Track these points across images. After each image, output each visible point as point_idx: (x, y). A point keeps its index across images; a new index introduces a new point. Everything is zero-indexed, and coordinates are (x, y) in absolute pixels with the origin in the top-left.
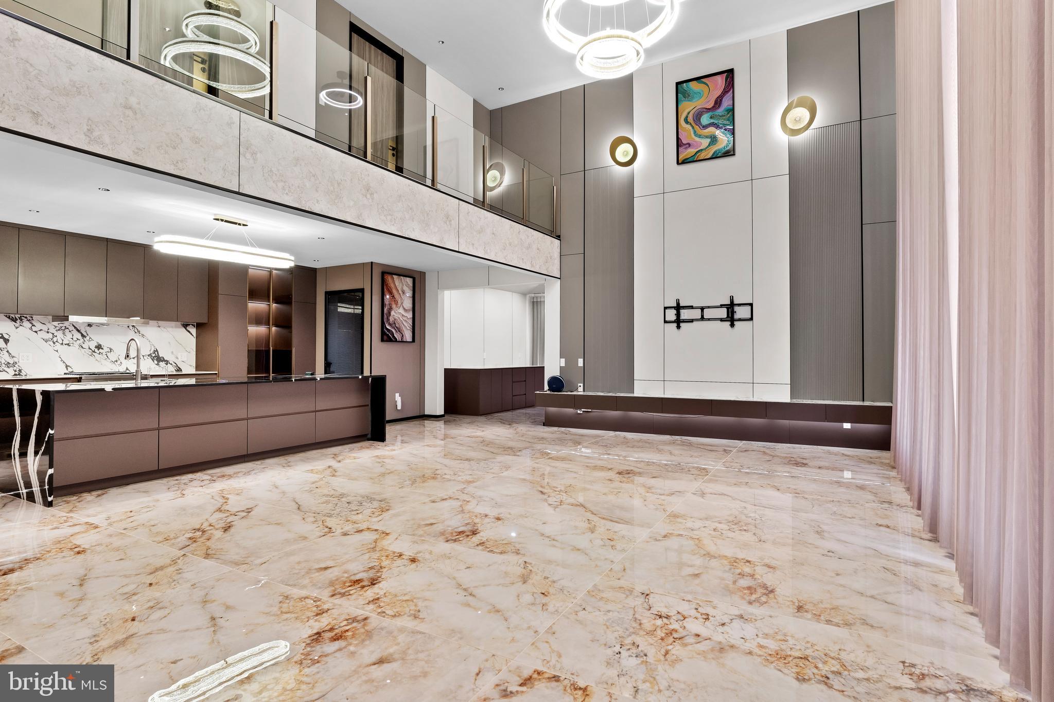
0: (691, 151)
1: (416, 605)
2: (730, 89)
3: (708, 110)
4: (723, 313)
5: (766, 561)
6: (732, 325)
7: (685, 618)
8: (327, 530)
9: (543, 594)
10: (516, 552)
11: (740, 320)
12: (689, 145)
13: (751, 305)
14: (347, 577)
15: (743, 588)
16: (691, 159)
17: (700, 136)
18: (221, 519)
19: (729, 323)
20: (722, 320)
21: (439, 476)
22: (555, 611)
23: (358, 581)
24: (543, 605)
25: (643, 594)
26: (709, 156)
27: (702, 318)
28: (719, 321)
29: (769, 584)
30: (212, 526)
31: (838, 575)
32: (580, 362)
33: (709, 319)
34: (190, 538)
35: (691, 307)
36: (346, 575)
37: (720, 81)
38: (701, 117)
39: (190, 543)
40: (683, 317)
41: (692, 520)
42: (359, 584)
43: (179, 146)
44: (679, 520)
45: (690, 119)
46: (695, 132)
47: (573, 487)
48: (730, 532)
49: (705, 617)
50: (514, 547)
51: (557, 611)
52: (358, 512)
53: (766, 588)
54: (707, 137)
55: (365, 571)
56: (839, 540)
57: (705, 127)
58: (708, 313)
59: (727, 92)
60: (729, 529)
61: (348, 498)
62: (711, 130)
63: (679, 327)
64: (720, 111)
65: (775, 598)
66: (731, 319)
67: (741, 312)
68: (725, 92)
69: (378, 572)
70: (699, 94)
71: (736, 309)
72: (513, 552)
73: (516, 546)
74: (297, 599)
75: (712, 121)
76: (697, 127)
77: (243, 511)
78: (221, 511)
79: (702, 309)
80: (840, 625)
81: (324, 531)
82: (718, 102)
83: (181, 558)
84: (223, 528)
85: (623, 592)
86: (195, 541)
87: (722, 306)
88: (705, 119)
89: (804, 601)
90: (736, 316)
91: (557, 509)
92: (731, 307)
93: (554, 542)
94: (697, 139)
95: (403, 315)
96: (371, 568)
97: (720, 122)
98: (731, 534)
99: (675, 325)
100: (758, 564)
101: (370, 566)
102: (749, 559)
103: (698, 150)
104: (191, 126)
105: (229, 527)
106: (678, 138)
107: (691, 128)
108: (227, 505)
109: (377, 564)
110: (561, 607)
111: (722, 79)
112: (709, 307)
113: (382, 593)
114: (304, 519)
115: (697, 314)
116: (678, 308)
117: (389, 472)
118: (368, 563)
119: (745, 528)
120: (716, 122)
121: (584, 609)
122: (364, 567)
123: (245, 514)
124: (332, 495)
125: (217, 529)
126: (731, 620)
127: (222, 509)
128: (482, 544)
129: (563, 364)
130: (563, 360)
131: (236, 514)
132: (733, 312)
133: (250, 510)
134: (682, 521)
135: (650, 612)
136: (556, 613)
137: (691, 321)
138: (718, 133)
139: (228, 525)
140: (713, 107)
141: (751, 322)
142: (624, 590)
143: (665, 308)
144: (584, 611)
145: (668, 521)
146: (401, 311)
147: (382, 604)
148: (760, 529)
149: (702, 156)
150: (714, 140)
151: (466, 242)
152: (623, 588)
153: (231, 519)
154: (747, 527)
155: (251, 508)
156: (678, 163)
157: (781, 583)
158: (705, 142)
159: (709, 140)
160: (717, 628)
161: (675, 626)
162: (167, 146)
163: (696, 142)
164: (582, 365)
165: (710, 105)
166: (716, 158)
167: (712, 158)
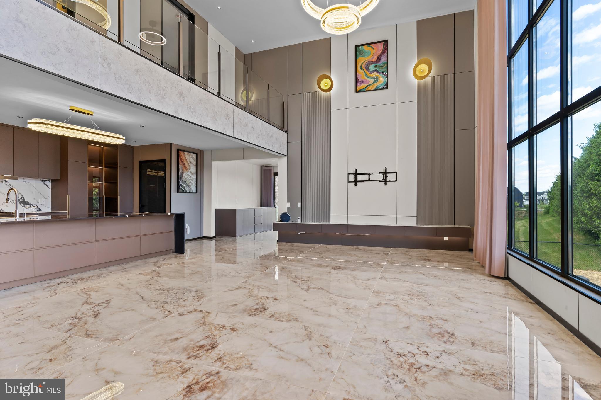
0: (364, 85)
1: (248, 360)
2: (386, 51)
3: (374, 62)
4: (381, 177)
5: (441, 316)
6: (386, 184)
7: (415, 355)
8: (167, 312)
9: (325, 346)
10: (296, 320)
11: (390, 181)
12: (363, 82)
13: (396, 173)
14: (194, 344)
15: (437, 334)
16: (364, 90)
17: (369, 77)
18: (90, 309)
19: (384, 183)
21: (227, 274)
22: (337, 357)
23: (202, 347)
24: (328, 354)
25: (383, 342)
26: (374, 88)
27: (369, 180)
29: (449, 330)
30: (84, 314)
31: (481, 322)
32: (299, 205)
33: (373, 181)
34: (71, 324)
35: (363, 174)
36: (192, 343)
37: (380, 46)
38: (369, 66)
39: (71, 327)
40: (358, 179)
41: (388, 294)
42: (203, 348)
43: (57, 53)
44: (381, 295)
45: (363, 67)
46: (366, 75)
47: (311, 278)
48: (411, 300)
49: (426, 353)
50: (293, 316)
51: (338, 357)
52: (184, 299)
53: (449, 333)
54: (372, 78)
55: (204, 339)
56: (470, 302)
57: (372, 72)
58: (373, 177)
60: (410, 299)
61: (174, 290)
62: (375, 74)
63: (356, 185)
64: (380, 64)
65: (457, 339)
66: (385, 180)
67: (390, 177)
68: (383, 53)
69: (213, 339)
70: (369, 53)
71: (388, 175)
72: (294, 320)
73: (295, 316)
74: (164, 362)
75: (376, 69)
76: (367, 72)
77: (104, 302)
78: (88, 303)
79: (369, 175)
80: (499, 352)
81: (166, 313)
82: (379, 59)
83: (69, 339)
84: (93, 315)
85: (371, 341)
86: (75, 326)
88: (372, 68)
89: (473, 339)
90: (388, 179)
91: (308, 292)
92: (385, 174)
93: (316, 312)
94: (367, 79)
95: (190, 177)
96: (208, 337)
97: (380, 70)
98: (413, 302)
99: (354, 183)
100: (437, 318)
101: (206, 336)
102: (431, 316)
103: (368, 84)
104: (65, 41)
105: (98, 314)
106: (356, 78)
107: (363, 72)
108: (91, 299)
109: (210, 334)
110: (340, 354)
112: (373, 174)
113: (222, 353)
114: (149, 306)
115: (366, 177)
116: (356, 174)
117: (194, 272)
118: (204, 333)
119: (418, 298)
120: (378, 69)
121: (354, 354)
122: (202, 337)
123: (106, 305)
124: (163, 289)
125: (89, 316)
126: (441, 354)
127: (88, 302)
128: (272, 316)
129: (289, 206)
130: (289, 204)
131: (100, 305)
132: (386, 177)
133: (109, 302)
134: (382, 295)
135: (393, 353)
136: (338, 358)
137: (363, 181)
138: (379, 76)
139: (97, 313)
140: (376, 61)
141: (396, 183)
142: (372, 340)
143: (349, 174)
144: (354, 356)
145: (375, 296)
146: (189, 173)
147: (225, 361)
148: (427, 298)
149: (370, 88)
150: (376, 80)
151: (238, 131)
152: (370, 339)
153: (97, 308)
154: (419, 297)
155: (109, 300)
156: (356, 92)
157: (455, 329)
158: (372, 81)
159: (374, 80)
160: (436, 360)
161: (412, 361)
162: (48, 52)
163: (366, 80)
164: (300, 207)
165: (375, 59)
166: (378, 90)
167: (375, 90)
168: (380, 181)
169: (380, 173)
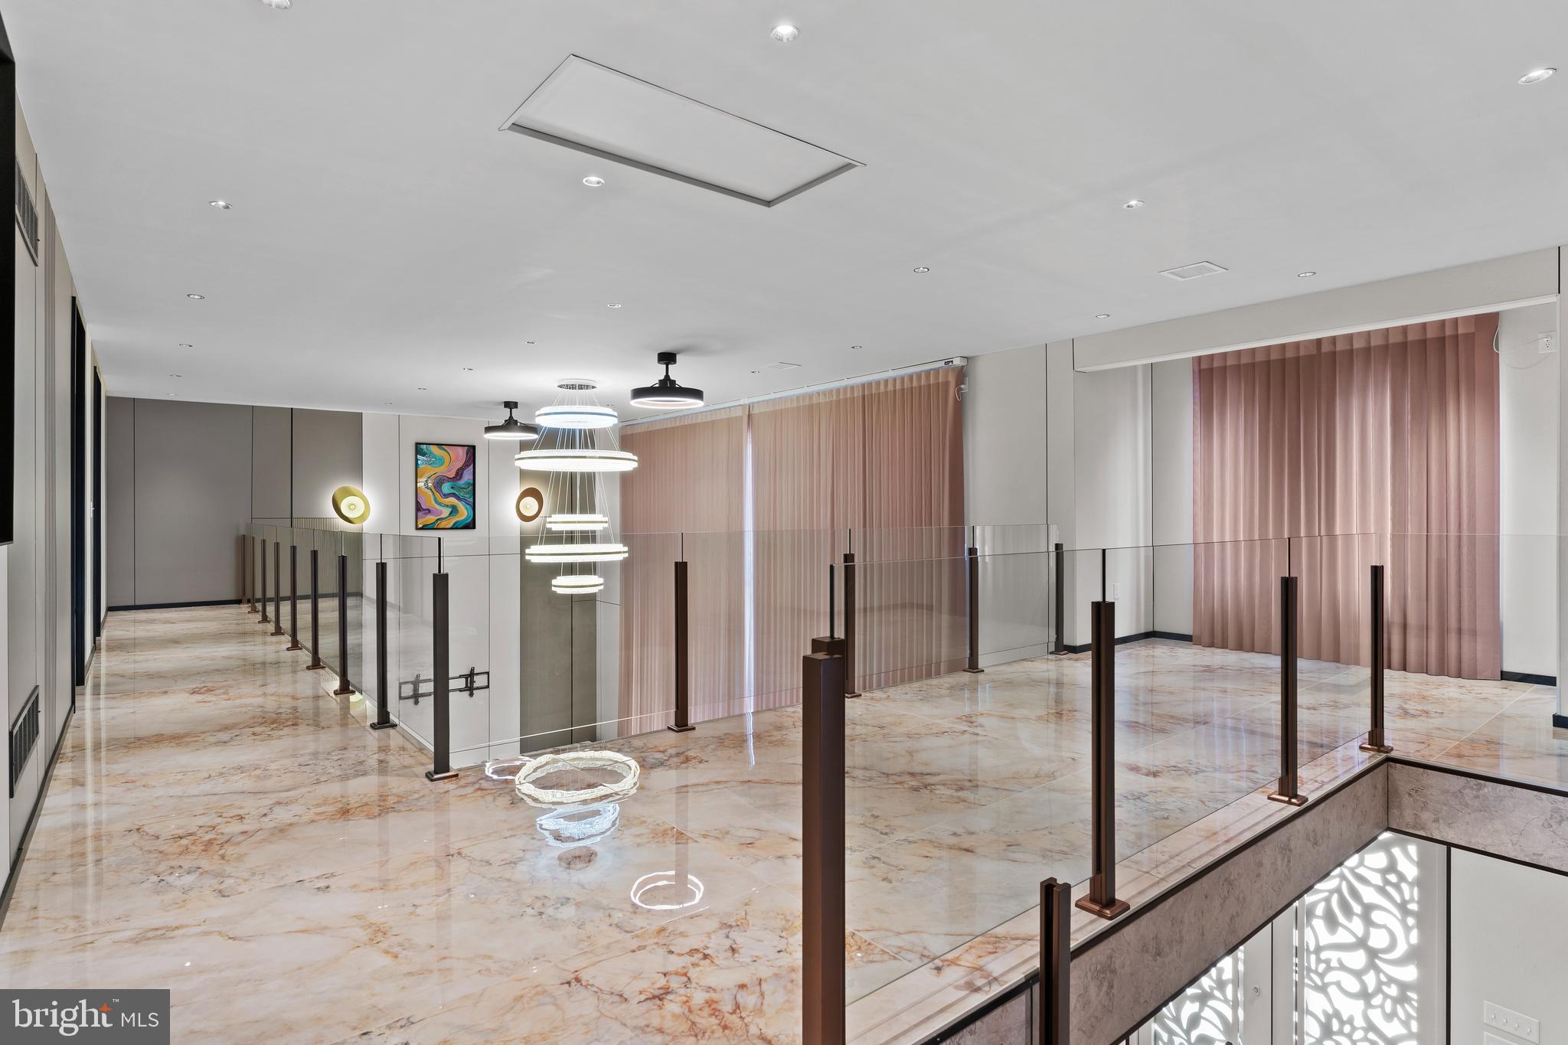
0: (430, 519)
2: (470, 464)
3: (449, 479)
4: (461, 683)
6: (471, 695)
11: (478, 688)
12: (429, 511)
13: (488, 673)
16: (432, 526)
17: (440, 504)
19: (468, 693)
26: (450, 526)
28: (458, 692)
37: (462, 453)
38: (442, 484)
40: (421, 692)
45: (430, 484)
46: (435, 499)
54: (447, 506)
57: (446, 496)
59: (468, 466)
62: (452, 500)
63: (416, 702)
64: (461, 483)
66: (470, 689)
67: (480, 681)
68: (465, 466)
70: (440, 460)
71: (476, 678)
75: (453, 491)
76: (437, 494)
82: (459, 474)
88: (446, 488)
90: (475, 685)
92: (469, 676)
94: (437, 507)
97: (461, 494)
99: (412, 701)
103: (437, 517)
106: (418, 504)
107: (431, 493)
111: (463, 452)
116: (416, 682)
120: (456, 492)
132: (472, 682)
137: (429, 694)
138: (460, 505)
140: (454, 477)
141: (487, 689)
143: (400, 684)
149: (442, 525)
150: (454, 510)
156: (417, 528)
158: (446, 512)
159: (449, 509)
163: (436, 509)
165: (452, 474)
166: (457, 528)
167: (452, 528)
168: (461, 690)
169: (461, 677)
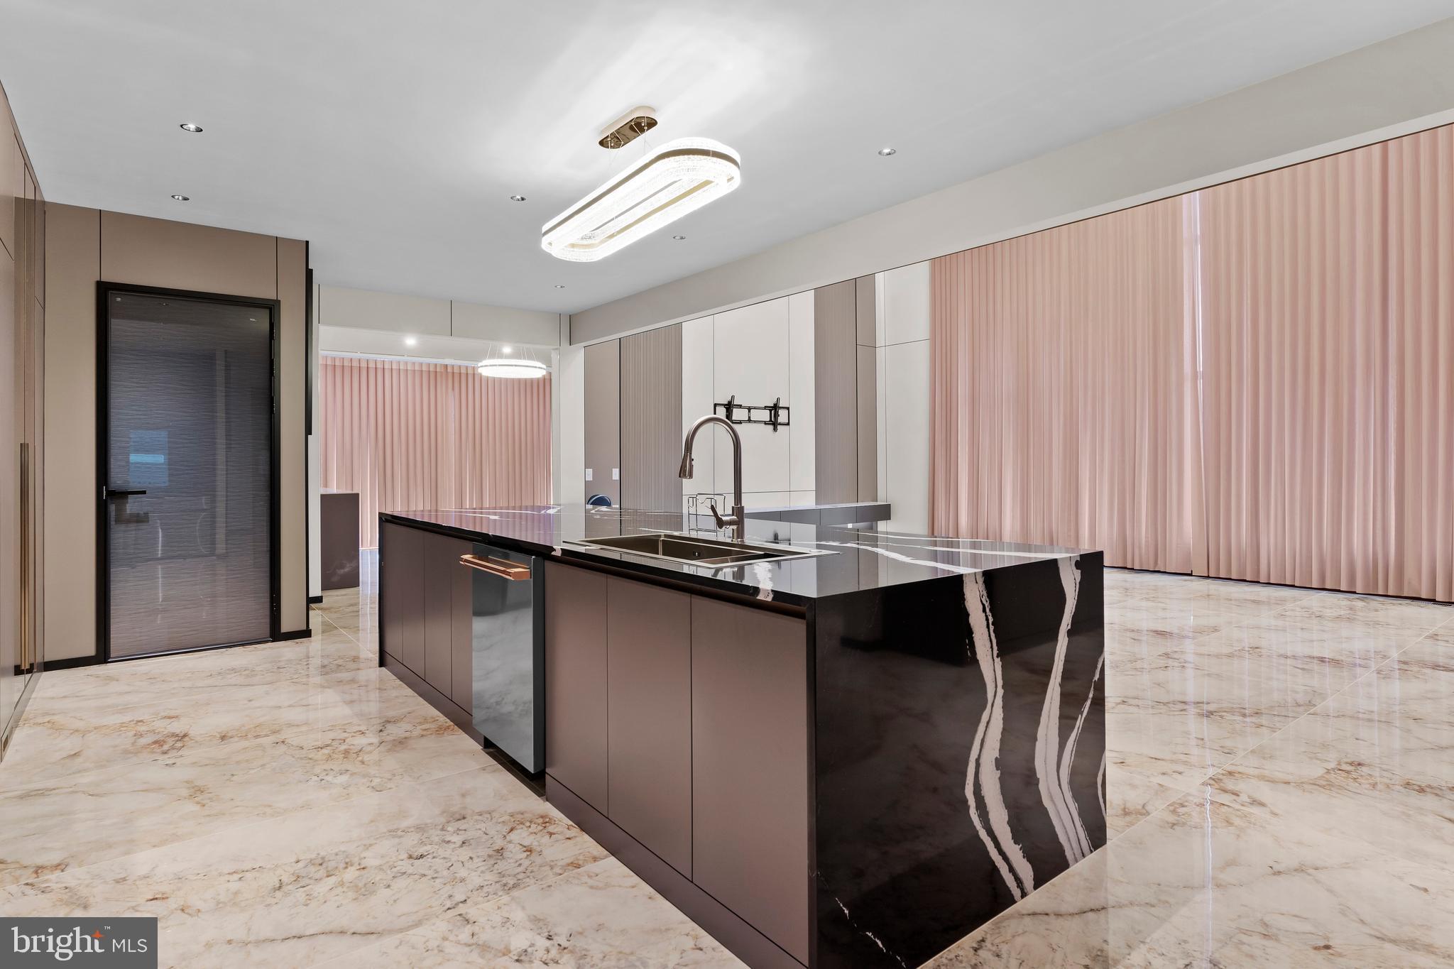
4: (765, 416)
6: (775, 429)
11: (780, 424)
13: (788, 409)
19: (772, 427)
20: (766, 423)
27: (749, 420)
28: (763, 425)
32: (615, 474)
33: (755, 422)
35: (740, 406)
40: (734, 417)
58: (756, 415)
66: (774, 423)
67: (782, 416)
71: (779, 412)
79: (749, 409)
87: (766, 408)
90: (780, 420)
112: (755, 408)
115: (745, 414)
116: (729, 407)
129: (590, 478)
130: (590, 471)
132: (776, 415)
137: (740, 422)
141: (787, 427)
143: (715, 405)
164: (618, 478)
